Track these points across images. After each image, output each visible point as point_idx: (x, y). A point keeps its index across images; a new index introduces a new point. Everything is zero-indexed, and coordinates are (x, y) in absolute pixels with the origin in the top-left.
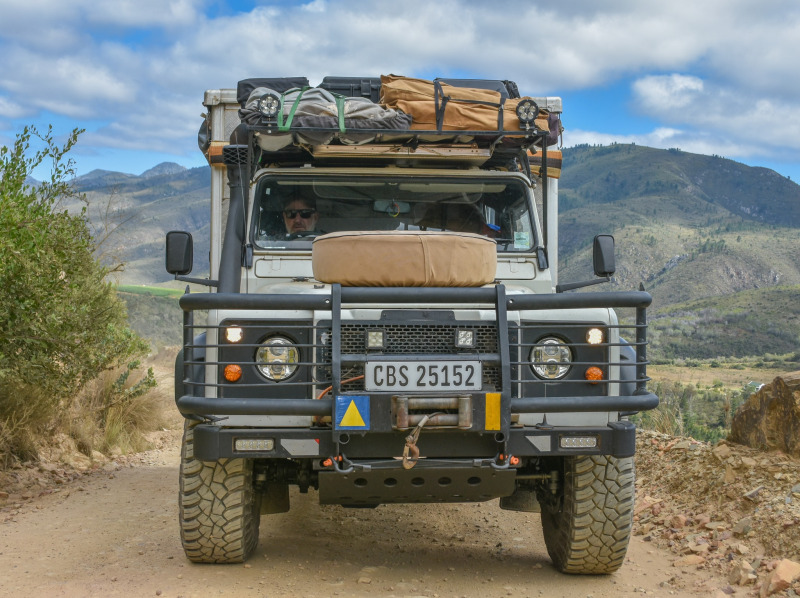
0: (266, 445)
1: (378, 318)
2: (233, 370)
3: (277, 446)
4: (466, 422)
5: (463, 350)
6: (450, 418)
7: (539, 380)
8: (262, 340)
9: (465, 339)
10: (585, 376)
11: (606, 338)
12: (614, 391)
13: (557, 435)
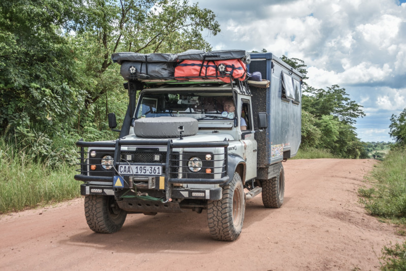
0: (100, 191)
1: (135, 150)
2: (93, 167)
3: (103, 191)
4: (151, 186)
5: (156, 161)
6: (145, 185)
7: (190, 172)
8: (102, 157)
9: (157, 158)
10: (205, 171)
11: (212, 158)
12: (217, 177)
13: (190, 192)
